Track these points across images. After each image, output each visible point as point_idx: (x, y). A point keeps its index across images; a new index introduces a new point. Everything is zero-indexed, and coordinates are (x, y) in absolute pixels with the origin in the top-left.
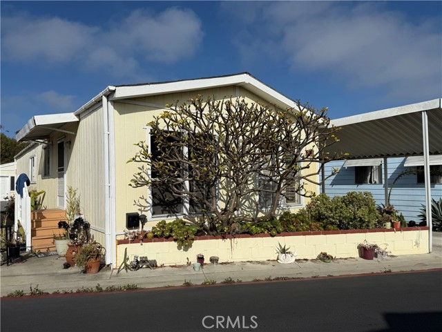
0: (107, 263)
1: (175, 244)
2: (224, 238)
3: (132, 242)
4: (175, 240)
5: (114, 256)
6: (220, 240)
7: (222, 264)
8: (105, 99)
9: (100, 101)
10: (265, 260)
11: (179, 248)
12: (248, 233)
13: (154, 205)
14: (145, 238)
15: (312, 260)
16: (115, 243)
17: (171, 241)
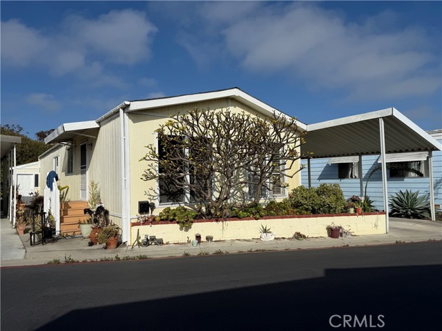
0: (124, 241)
1: (177, 226)
2: (217, 221)
3: (144, 224)
4: (178, 223)
5: (129, 235)
6: (215, 223)
7: (216, 241)
8: (121, 111)
9: (118, 112)
10: (250, 238)
11: (181, 229)
12: (236, 217)
13: (161, 195)
14: (154, 221)
15: (289, 239)
16: (129, 225)
17: (174, 223)
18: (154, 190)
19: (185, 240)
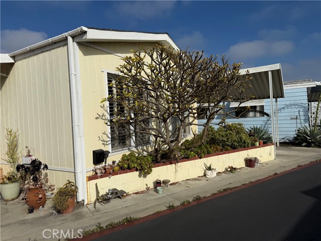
1: (137, 173)
2: (171, 163)
3: (101, 177)
4: (137, 170)
6: (168, 166)
8: (70, 39)
11: (140, 176)
12: (186, 158)
16: (85, 180)
18: (107, 135)
19: (144, 188)
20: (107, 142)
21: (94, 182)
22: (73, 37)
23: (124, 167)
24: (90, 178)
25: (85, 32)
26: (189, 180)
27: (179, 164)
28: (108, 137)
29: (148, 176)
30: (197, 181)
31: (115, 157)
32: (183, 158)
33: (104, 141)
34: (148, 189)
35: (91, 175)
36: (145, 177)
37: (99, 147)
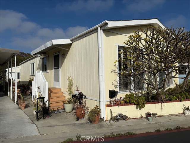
0: (102, 117)
2: (158, 103)
3: (114, 106)
8: (99, 28)
16: (105, 106)
17: (133, 105)
18: (117, 82)
19: (139, 116)
20: (117, 86)
21: (109, 108)
22: (101, 27)
23: (127, 101)
24: (108, 106)
25: (107, 24)
26: (171, 115)
27: (164, 104)
28: (118, 83)
29: (142, 109)
30: (177, 117)
31: (122, 95)
32: (167, 100)
33: (115, 85)
34: (142, 117)
35: (108, 104)
36: (140, 109)
37: (113, 88)
